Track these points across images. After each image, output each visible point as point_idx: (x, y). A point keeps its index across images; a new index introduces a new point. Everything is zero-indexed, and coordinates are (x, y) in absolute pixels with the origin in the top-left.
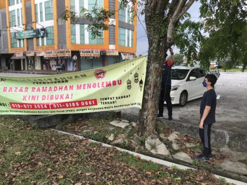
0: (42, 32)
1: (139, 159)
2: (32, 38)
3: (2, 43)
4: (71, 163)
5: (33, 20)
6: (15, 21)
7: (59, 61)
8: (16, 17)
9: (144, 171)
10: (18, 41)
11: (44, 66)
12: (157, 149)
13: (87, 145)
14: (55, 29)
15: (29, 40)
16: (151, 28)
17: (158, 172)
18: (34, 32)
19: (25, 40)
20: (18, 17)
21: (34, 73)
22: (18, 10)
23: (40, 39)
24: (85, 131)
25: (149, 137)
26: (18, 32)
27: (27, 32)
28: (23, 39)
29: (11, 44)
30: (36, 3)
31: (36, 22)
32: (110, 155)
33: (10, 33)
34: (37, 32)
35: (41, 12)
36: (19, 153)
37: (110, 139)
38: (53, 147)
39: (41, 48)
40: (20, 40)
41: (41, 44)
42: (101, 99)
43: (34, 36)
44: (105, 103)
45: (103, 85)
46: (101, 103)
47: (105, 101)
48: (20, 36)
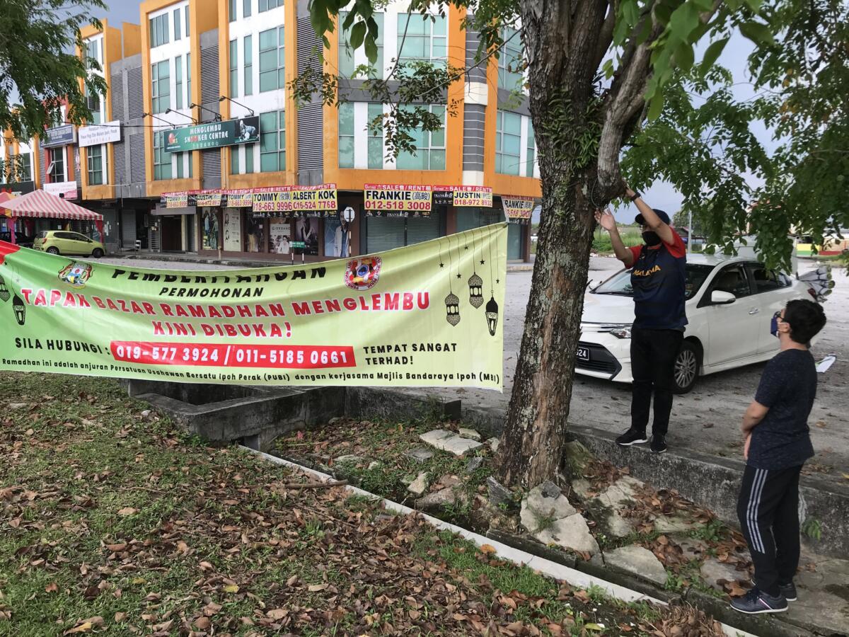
0: (249, 128)
1: (490, 556)
2: (217, 150)
3: (128, 166)
4: (274, 552)
5: (223, 92)
6: (167, 95)
7: (301, 225)
8: (173, 81)
9: (496, 593)
10: (174, 159)
11: (252, 238)
12: (559, 531)
13: (339, 503)
14: (290, 118)
15: (207, 155)
16: (547, 137)
17: (539, 603)
18: (224, 129)
19: (196, 155)
20: (179, 83)
21: (218, 263)
22: (178, 58)
23: (242, 152)
24: (341, 458)
25: (536, 490)
26: (176, 130)
27: (201, 129)
28: (190, 153)
29: (154, 167)
30: (231, 38)
31: (230, 97)
32: (400, 538)
33: (153, 134)
34: (234, 128)
35: (248, 66)
36: (131, 511)
37: (415, 490)
38: (232, 502)
39: (243, 180)
40: (180, 154)
41: (242, 169)
42: (366, 348)
43: (222, 141)
44: (378, 361)
45: (378, 305)
46: (368, 360)
47: (378, 355)
48: (181, 142)
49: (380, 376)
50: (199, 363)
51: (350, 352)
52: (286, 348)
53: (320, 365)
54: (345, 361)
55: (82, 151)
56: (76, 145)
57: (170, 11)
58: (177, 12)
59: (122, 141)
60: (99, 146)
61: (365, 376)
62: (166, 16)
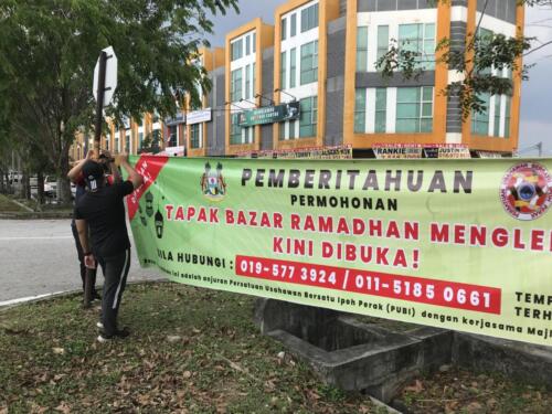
0: (293, 109)
2: (271, 124)
3: (214, 136)
5: (276, 86)
6: (241, 90)
8: (244, 82)
10: (243, 131)
14: (321, 101)
15: (264, 129)
18: (276, 111)
19: (257, 128)
20: (248, 82)
22: (248, 66)
23: (287, 125)
26: (246, 112)
27: (261, 111)
28: (254, 127)
29: (231, 136)
30: (283, 50)
31: (281, 89)
33: (231, 115)
34: (282, 109)
35: (293, 68)
39: (288, 143)
40: (247, 128)
41: (287, 137)
42: (519, 294)
43: (275, 119)
44: (531, 314)
45: (539, 244)
46: (518, 309)
47: (532, 306)
48: (248, 120)
49: (531, 331)
50: (317, 283)
51: (496, 295)
52: (413, 280)
53: (454, 304)
54: (487, 304)
55: (188, 128)
56: (184, 124)
57: (244, 37)
58: (248, 38)
59: (212, 120)
60: (197, 124)
61: (510, 328)
62: (241, 40)
